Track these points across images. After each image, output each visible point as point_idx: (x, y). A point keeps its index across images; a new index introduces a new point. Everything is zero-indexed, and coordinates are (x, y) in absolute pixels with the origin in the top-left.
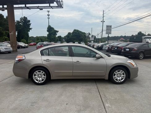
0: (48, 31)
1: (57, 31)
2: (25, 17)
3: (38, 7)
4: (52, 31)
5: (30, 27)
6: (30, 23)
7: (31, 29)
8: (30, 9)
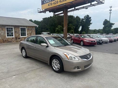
0: (104, 24)
1: (113, 24)
2: (87, 15)
3: (83, 8)
4: (107, 24)
5: (91, 23)
6: (91, 19)
7: (91, 24)
8: (79, 10)
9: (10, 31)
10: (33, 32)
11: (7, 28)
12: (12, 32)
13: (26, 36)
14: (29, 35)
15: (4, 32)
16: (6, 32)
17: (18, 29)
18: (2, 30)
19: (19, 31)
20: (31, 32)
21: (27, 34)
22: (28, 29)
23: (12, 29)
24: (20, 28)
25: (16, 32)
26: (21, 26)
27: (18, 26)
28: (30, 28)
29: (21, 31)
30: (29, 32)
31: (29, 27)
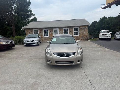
9: (66, 31)
10: (85, 31)
11: (64, 29)
12: (67, 32)
13: (79, 35)
14: (81, 34)
15: (62, 32)
16: (63, 32)
17: (72, 30)
18: (61, 31)
19: (73, 31)
20: (83, 31)
21: (80, 33)
22: (81, 28)
23: (67, 29)
24: (74, 28)
25: (70, 32)
26: (75, 26)
27: (72, 26)
28: (82, 28)
29: (75, 31)
30: (81, 32)
31: (81, 26)
